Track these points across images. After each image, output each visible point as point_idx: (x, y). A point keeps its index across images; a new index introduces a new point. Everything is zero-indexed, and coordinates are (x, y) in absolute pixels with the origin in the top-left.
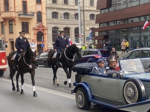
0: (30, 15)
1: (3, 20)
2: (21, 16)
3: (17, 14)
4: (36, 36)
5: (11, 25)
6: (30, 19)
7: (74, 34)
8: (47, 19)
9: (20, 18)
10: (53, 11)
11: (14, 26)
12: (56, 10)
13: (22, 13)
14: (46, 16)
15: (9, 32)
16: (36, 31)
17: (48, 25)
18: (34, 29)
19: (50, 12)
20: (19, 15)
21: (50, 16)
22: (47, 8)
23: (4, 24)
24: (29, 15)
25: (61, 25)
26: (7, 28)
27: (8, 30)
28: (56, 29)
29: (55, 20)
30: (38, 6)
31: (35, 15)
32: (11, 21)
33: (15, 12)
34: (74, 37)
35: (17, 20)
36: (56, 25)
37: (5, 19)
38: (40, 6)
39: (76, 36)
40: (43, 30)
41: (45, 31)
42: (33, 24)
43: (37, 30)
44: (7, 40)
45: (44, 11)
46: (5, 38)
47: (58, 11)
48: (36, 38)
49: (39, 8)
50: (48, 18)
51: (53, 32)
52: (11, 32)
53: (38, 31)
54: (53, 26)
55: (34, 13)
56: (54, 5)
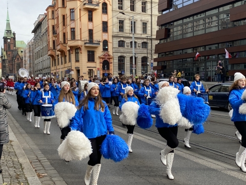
0: (96, 44)
1: (69, 48)
2: (87, 45)
3: (83, 43)
4: (102, 64)
5: (77, 53)
6: (96, 47)
7: (141, 64)
8: (113, 48)
9: (86, 47)
10: (119, 40)
11: (80, 54)
12: (122, 39)
13: (87, 42)
14: (113, 45)
15: (75, 61)
16: (101, 60)
17: (114, 54)
18: (100, 58)
19: (116, 41)
20: (85, 43)
21: (116, 45)
22: (113, 37)
23: (71, 52)
24: (94, 44)
25: (128, 54)
26: (73, 56)
27: (74, 59)
28: (122, 58)
29: (121, 49)
30: (104, 34)
31: (101, 44)
32: (78, 49)
33: (81, 40)
34: (141, 66)
35: (83, 48)
36: (122, 54)
37: (71, 47)
38: (106, 34)
39: (142, 65)
40: (109, 59)
41: (111, 60)
42: (99, 52)
43: (103, 58)
44: (73, 68)
45: (110, 40)
46: (71, 66)
47: (124, 40)
48: (102, 67)
49: (105, 36)
50: (114, 46)
51: (119, 60)
52: (77, 61)
53: (103, 60)
54: (119, 55)
55: (99, 42)
56: (121, 34)
